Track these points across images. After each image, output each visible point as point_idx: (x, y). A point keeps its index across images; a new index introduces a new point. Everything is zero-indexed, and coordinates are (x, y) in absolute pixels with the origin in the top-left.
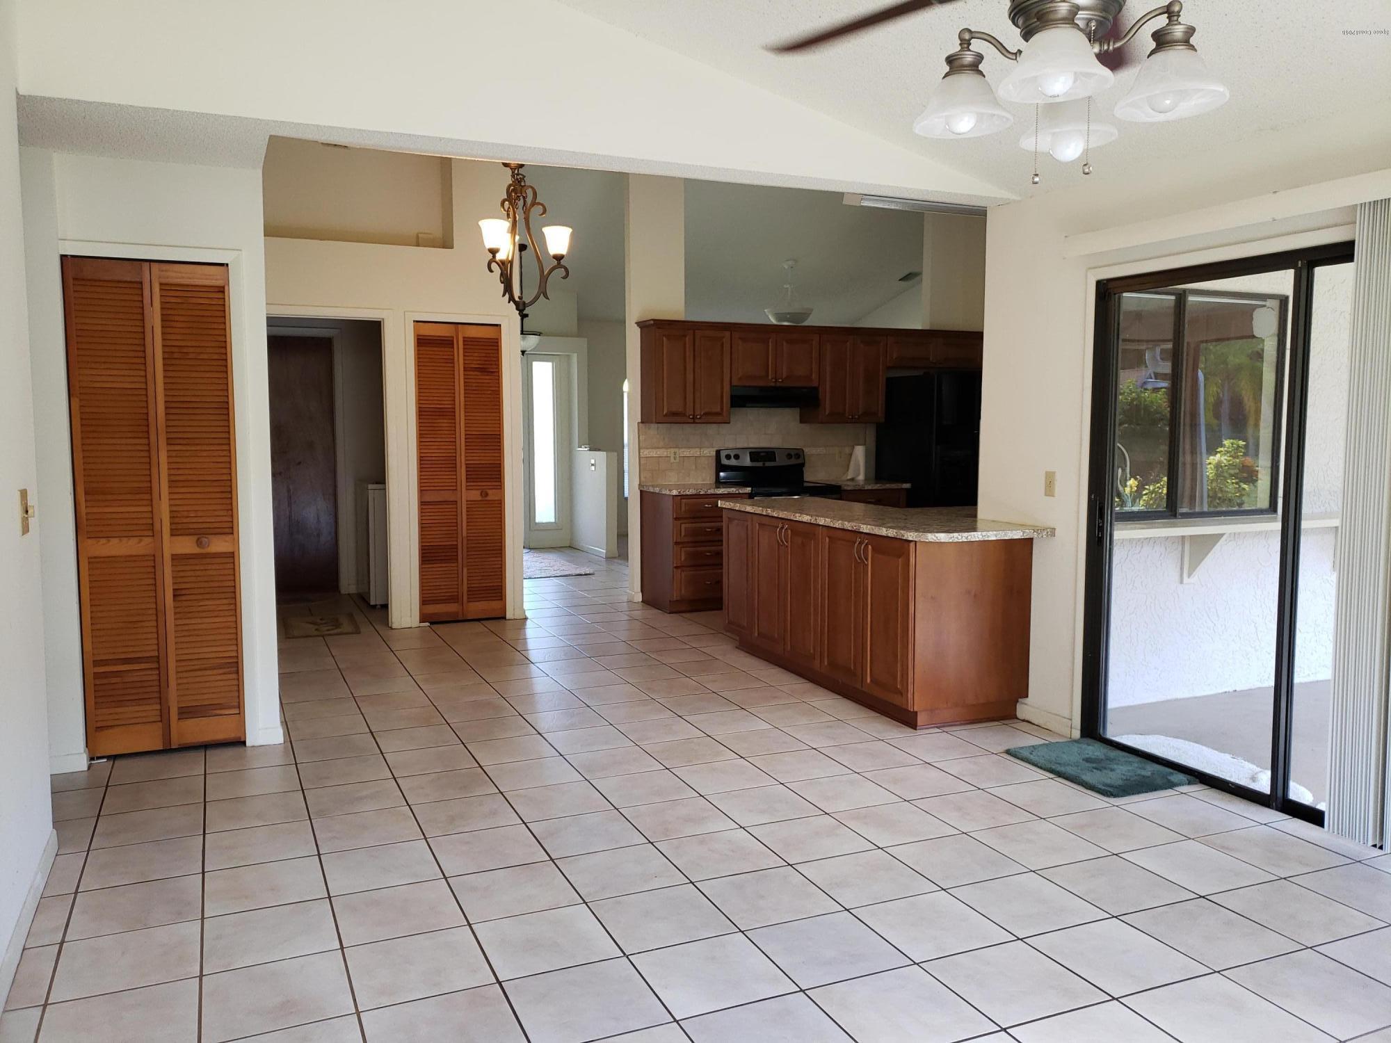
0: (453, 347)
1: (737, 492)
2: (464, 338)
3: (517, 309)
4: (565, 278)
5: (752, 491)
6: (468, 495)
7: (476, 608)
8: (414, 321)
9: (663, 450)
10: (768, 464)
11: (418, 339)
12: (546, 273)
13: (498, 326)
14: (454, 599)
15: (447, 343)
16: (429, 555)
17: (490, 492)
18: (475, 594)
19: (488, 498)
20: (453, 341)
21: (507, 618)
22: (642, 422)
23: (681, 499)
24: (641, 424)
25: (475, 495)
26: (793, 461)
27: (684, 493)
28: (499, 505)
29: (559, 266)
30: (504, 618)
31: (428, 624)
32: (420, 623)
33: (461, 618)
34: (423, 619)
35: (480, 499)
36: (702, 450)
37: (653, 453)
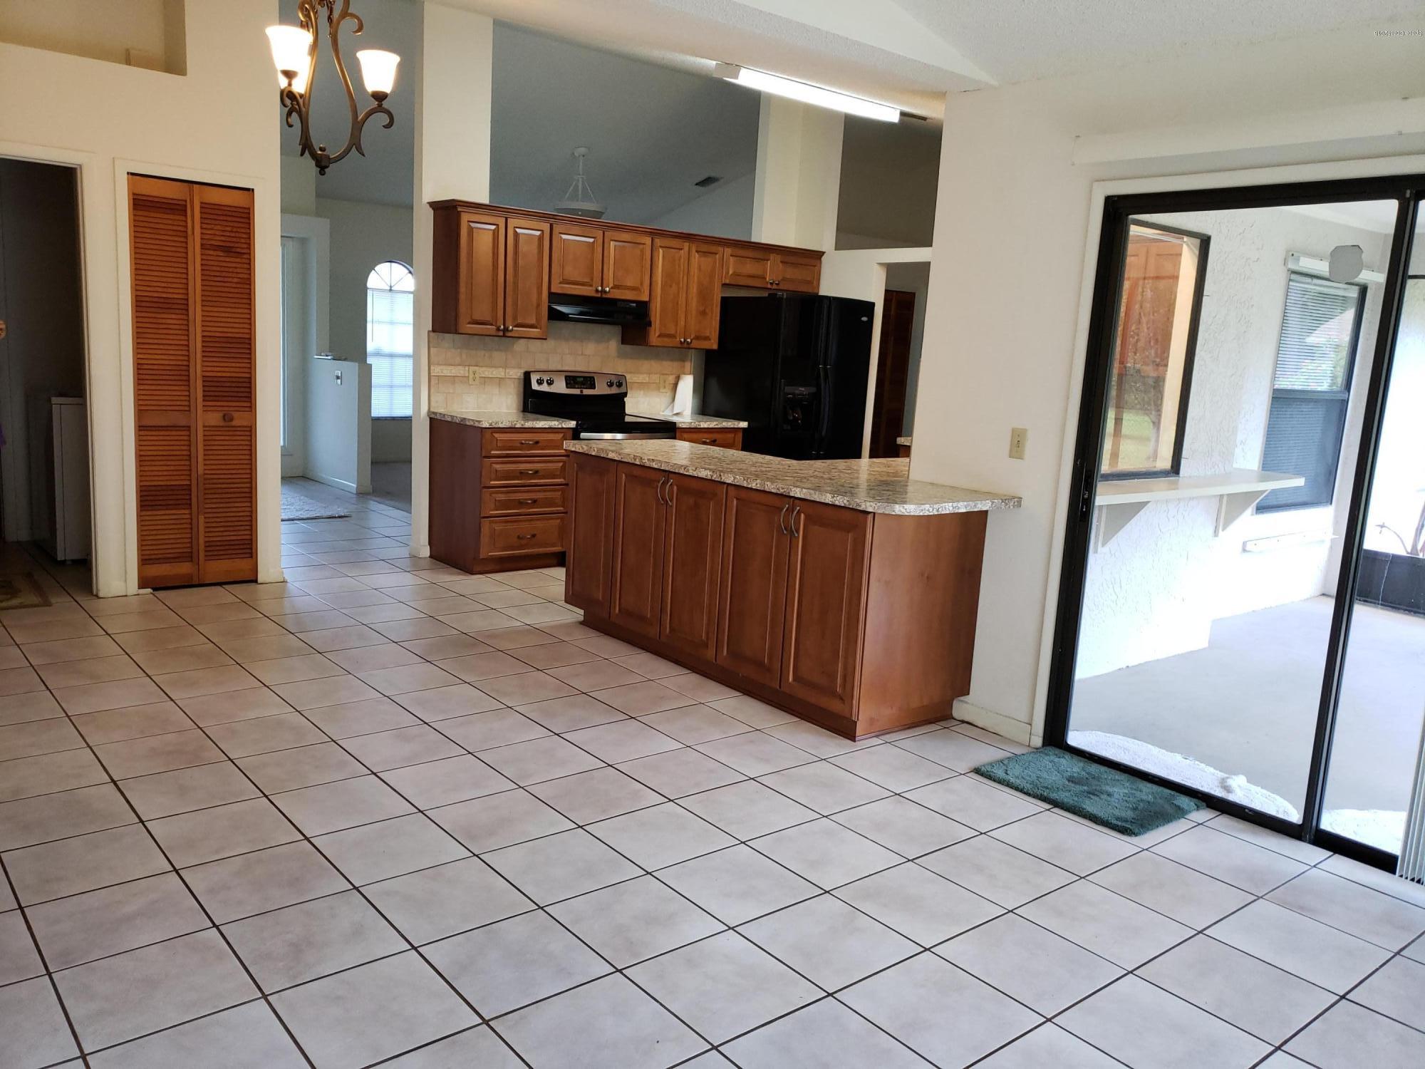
0: (186, 216)
1: (560, 426)
2: (201, 203)
3: (317, 166)
4: (387, 127)
5: (577, 425)
6: (205, 418)
7: (218, 568)
8: (128, 173)
9: (460, 367)
10: (587, 392)
11: (134, 200)
12: (360, 118)
13: (250, 191)
14: (190, 557)
15: (177, 208)
16: (150, 498)
17: (236, 415)
18: (218, 550)
19: (234, 423)
20: (185, 206)
21: (259, 581)
22: (434, 331)
23: (492, 433)
24: (432, 334)
25: (214, 418)
26: (614, 390)
27: (496, 426)
28: (249, 433)
29: (380, 109)
30: (255, 581)
31: (149, 590)
32: (139, 588)
33: (195, 581)
34: (143, 583)
35: (221, 425)
36: (507, 371)
37: (446, 371)
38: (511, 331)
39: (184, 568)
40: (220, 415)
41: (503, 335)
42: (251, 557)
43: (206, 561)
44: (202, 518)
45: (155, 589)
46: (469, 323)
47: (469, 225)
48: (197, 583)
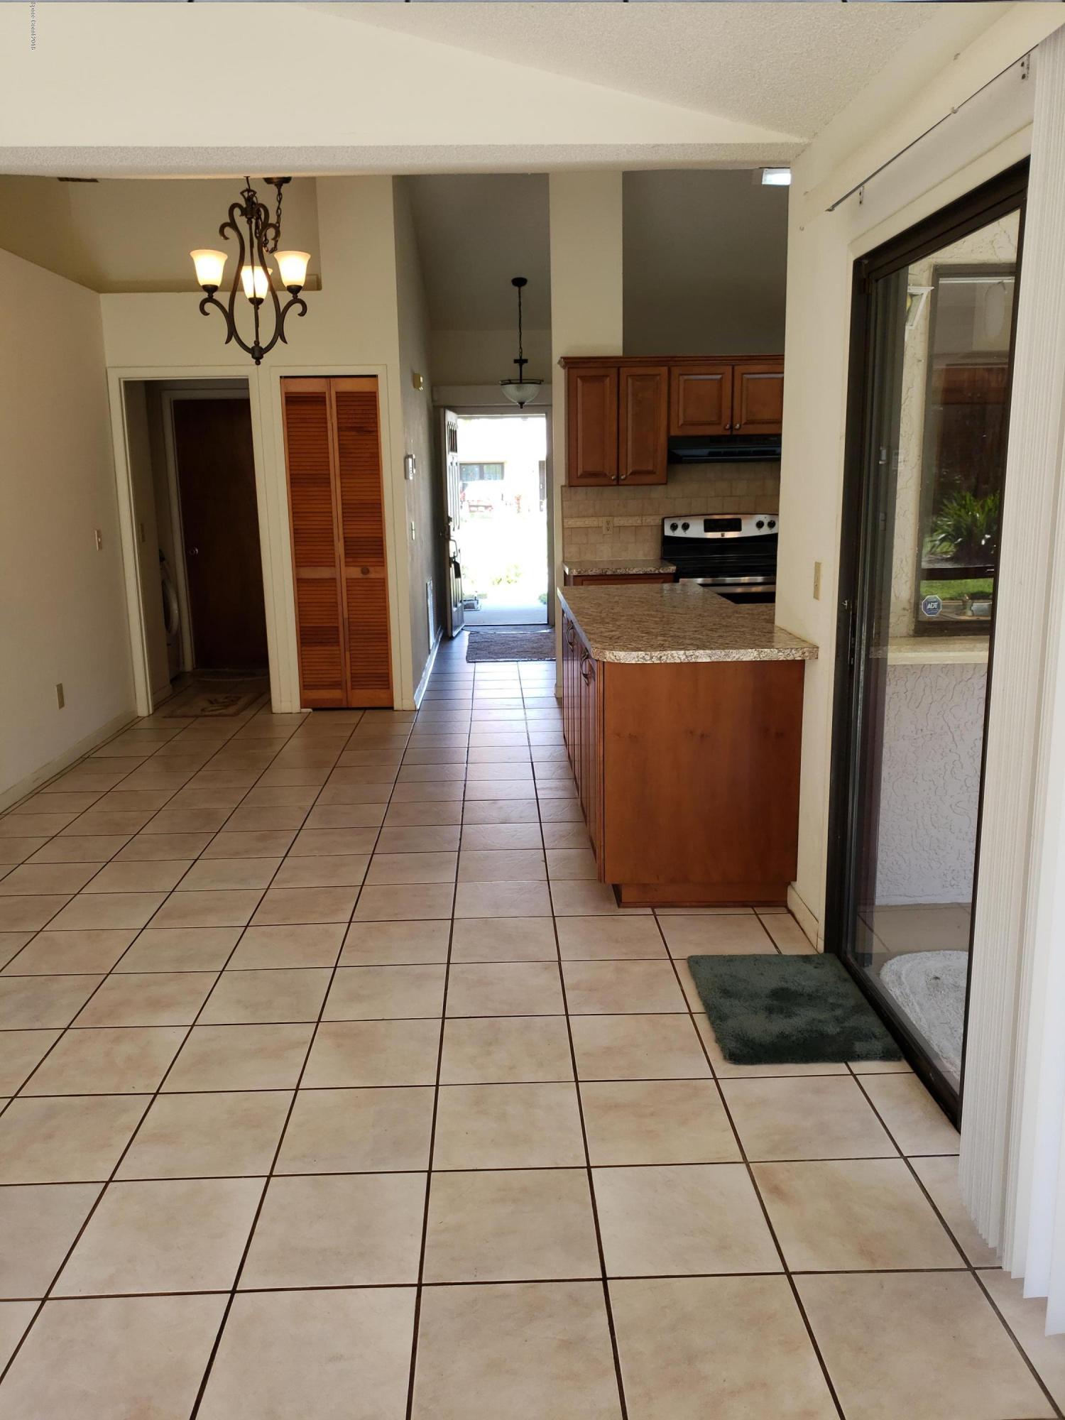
0: (325, 405)
2: (337, 393)
3: (253, 357)
6: (348, 572)
7: (361, 696)
8: (281, 377)
9: (594, 518)
10: (730, 535)
11: (286, 397)
13: (375, 376)
14: (336, 685)
15: (317, 400)
16: (308, 636)
17: (371, 569)
18: (359, 681)
19: (370, 576)
21: (395, 708)
22: (566, 485)
24: (564, 489)
25: (355, 572)
26: (765, 531)
28: (382, 584)
30: (392, 708)
31: (310, 710)
32: (301, 708)
33: (344, 705)
34: (304, 704)
35: (360, 577)
36: (644, 518)
37: (580, 523)
38: (624, 479)
39: (336, 694)
40: (359, 569)
41: (618, 484)
42: (389, 688)
43: (352, 689)
44: (348, 653)
45: (314, 709)
46: (581, 476)
47: (579, 380)
48: (346, 707)
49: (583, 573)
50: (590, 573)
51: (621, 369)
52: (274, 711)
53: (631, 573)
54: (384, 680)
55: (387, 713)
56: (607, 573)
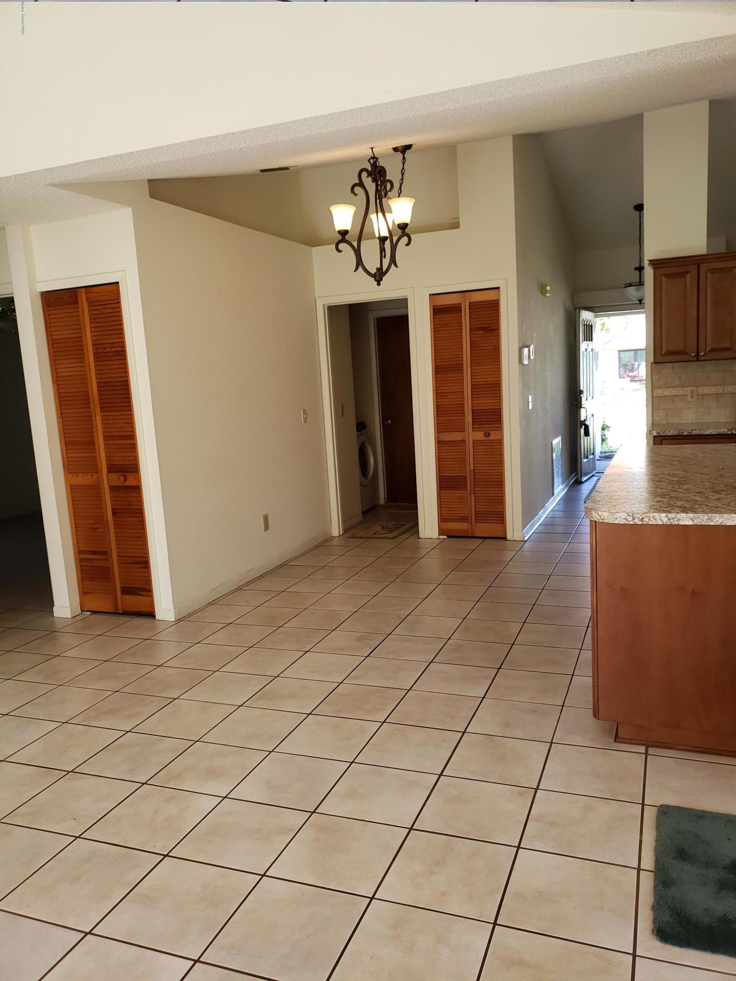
0: (461, 312)
2: (470, 303)
3: (375, 280)
6: (473, 435)
7: (482, 529)
8: (430, 295)
9: (679, 389)
11: (434, 309)
13: (498, 288)
14: (464, 519)
15: (455, 309)
16: (445, 483)
17: (491, 432)
19: (491, 438)
20: (461, 307)
21: (508, 539)
24: (653, 365)
25: (479, 436)
28: (499, 444)
30: (505, 538)
31: (445, 537)
32: (439, 535)
33: (470, 535)
34: (441, 533)
35: (483, 439)
36: (726, 387)
37: (667, 392)
38: (704, 355)
39: (464, 526)
40: (482, 433)
41: (698, 360)
42: (503, 523)
43: (476, 522)
44: (473, 496)
45: (449, 537)
46: (665, 355)
47: (663, 276)
49: (662, 434)
50: (668, 434)
51: (701, 265)
52: (420, 536)
53: (705, 433)
54: (500, 517)
55: (502, 542)
56: (684, 434)
